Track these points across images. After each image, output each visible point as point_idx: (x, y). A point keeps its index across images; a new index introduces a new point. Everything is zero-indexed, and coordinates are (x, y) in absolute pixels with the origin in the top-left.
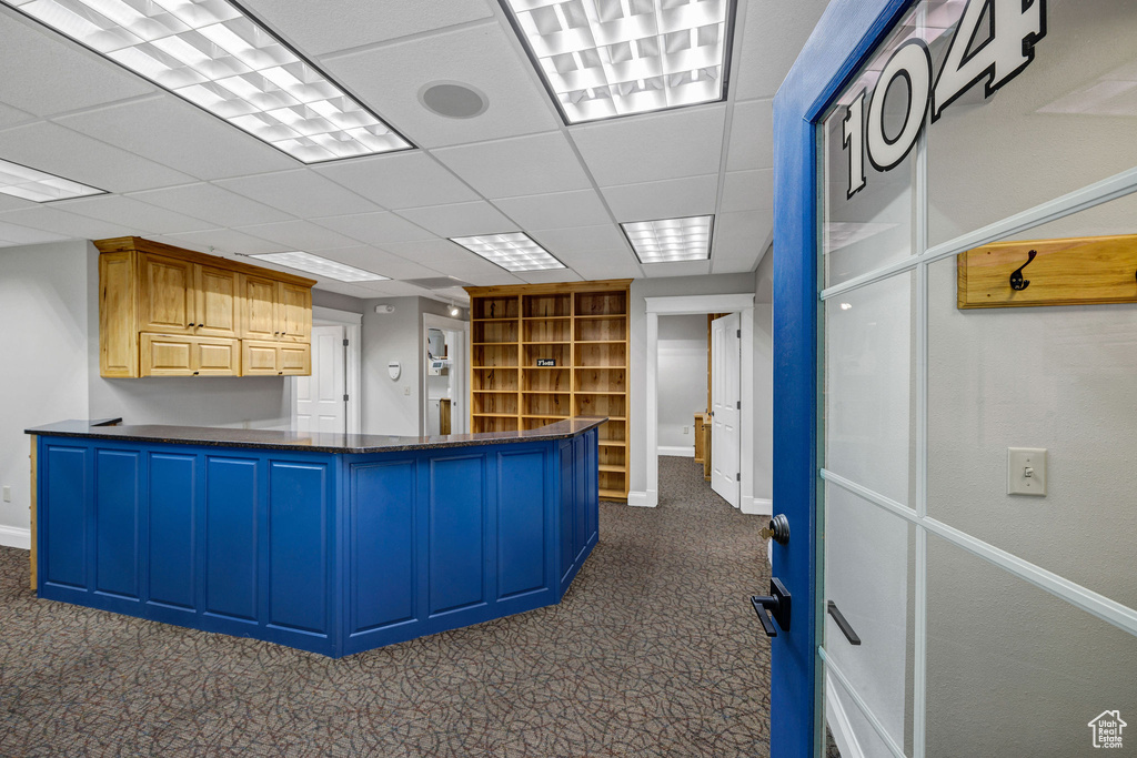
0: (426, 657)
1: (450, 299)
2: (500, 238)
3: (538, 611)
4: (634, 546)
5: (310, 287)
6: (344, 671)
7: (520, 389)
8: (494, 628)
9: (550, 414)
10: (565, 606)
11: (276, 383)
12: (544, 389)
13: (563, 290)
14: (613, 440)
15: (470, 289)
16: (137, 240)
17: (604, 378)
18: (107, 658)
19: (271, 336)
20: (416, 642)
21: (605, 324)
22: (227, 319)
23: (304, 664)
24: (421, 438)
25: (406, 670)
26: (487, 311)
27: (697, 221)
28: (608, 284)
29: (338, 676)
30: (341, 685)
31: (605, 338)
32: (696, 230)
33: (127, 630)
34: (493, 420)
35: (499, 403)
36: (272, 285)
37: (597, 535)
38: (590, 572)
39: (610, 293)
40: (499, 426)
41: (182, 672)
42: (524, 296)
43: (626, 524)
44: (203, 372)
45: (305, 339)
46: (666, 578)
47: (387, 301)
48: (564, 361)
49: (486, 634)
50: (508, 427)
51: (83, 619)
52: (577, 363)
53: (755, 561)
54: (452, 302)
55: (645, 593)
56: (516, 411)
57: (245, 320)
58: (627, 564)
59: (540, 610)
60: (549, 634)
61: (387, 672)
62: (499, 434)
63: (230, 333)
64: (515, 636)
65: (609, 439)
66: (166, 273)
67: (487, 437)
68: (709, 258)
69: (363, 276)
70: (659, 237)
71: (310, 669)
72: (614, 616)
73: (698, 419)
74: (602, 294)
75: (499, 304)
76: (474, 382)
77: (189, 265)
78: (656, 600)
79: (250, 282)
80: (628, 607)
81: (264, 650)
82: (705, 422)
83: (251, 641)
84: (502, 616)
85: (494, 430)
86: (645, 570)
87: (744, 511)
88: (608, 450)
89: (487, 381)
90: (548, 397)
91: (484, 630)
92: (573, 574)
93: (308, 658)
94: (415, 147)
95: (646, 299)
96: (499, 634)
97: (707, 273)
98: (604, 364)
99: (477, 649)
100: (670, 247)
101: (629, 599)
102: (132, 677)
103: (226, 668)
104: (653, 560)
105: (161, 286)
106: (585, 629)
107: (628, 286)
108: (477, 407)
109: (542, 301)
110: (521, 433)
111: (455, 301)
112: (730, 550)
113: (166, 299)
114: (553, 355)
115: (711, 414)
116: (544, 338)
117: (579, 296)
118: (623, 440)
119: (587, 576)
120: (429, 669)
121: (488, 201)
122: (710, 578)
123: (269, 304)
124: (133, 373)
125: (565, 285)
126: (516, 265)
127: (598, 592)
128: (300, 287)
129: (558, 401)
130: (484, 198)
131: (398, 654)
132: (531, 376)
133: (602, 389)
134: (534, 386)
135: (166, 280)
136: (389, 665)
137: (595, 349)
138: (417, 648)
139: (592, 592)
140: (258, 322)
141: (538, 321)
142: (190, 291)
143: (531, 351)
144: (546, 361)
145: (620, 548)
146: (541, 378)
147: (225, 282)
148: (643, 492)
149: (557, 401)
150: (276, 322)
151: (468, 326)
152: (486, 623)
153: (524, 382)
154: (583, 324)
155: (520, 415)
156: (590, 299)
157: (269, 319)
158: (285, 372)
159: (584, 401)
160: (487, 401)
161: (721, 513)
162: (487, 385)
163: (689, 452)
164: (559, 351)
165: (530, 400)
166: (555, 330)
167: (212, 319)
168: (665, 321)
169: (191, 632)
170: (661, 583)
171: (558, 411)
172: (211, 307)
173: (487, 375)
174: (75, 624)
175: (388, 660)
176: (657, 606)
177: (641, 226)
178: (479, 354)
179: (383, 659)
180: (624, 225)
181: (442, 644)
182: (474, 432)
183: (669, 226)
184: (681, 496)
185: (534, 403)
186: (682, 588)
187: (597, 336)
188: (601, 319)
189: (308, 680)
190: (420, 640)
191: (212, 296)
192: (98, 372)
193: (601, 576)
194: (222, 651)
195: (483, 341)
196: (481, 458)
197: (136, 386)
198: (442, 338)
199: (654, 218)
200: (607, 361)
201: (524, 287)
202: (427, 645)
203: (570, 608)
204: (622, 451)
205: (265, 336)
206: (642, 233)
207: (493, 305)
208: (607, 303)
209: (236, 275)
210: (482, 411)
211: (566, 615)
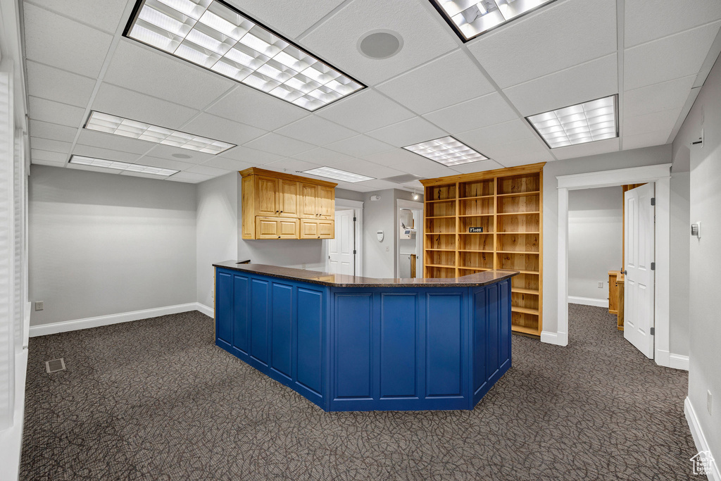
0: (376, 426)
1: (413, 189)
2: (436, 143)
3: (455, 412)
4: (542, 376)
5: (334, 187)
6: (328, 421)
7: (457, 248)
8: (423, 417)
9: (479, 267)
10: (476, 414)
11: (318, 242)
12: (475, 248)
13: (488, 177)
14: (529, 289)
15: (423, 181)
16: (255, 169)
17: (521, 241)
18: (231, 382)
19: (314, 217)
20: (372, 414)
21: (522, 200)
22: (293, 208)
23: (309, 410)
24: (395, 279)
25: (362, 431)
26: (436, 195)
27: (601, 102)
28: (524, 169)
29: (325, 423)
30: (325, 429)
31: (522, 210)
32: (602, 111)
33: (241, 370)
34: (439, 269)
35: (444, 258)
36: (315, 187)
37: (510, 362)
38: (501, 390)
39: (527, 176)
40: (443, 274)
41: (257, 399)
42: (460, 183)
43: (537, 357)
44: (283, 237)
45: (331, 218)
46: (568, 409)
47: (376, 193)
48: (490, 228)
49: (416, 420)
50: (450, 275)
51: (228, 359)
52: (499, 228)
53: (668, 413)
54: (415, 191)
55: (546, 418)
56: (454, 265)
57: (302, 208)
58: (533, 391)
59: (457, 412)
60: (461, 433)
61: (351, 429)
62: (443, 280)
63: (295, 216)
64: (436, 427)
65: (525, 288)
66: (266, 185)
67: (435, 281)
68: (618, 135)
69: (361, 178)
70: (566, 124)
71: (312, 415)
72: (516, 432)
73: (612, 276)
74: (520, 176)
75: (444, 190)
76: (427, 243)
77: (276, 180)
78: (556, 427)
79: (304, 187)
80: (529, 427)
81: (293, 396)
82: (618, 279)
83: (289, 389)
84: (429, 410)
85: (440, 277)
86: (549, 398)
87: (659, 362)
88: (524, 296)
89: (436, 243)
90: (477, 255)
91: (415, 417)
92: (486, 389)
93: (312, 407)
94: (366, 87)
95: (557, 178)
96: (425, 423)
97: (618, 150)
98: (522, 230)
99: (409, 430)
100: (577, 131)
101: (531, 420)
102: (237, 395)
103: (274, 402)
104: (558, 392)
105: (264, 192)
106: (490, 436)
107: (541, 169)
108: (429, 260)
109: (474, 186)
110: (457, 280)
111: (417, 190)
112: (639, 397)
113: (267, 198)
114: (482, 224)
115: (624, 273)
116: (475, 212)
117: (501, 180)
118: (537, 289)
119: (498, 393)
120: (376, 435)
121: (420, 116)
122: (614, 420)
123: (313, 198)
124: (253, 238)
125: (490, 172)
126: (451, 161)
127: (505, 408)
128: (329, 187)
129: (486, 257)
130: (417, 115)
131: (359, 419)
132: (465, 239)
133: (520, 250)
134: (468, 247)
135: (266, 188)
136: (353, 425)
137: (514, 220)
138: (371, 418)
139: (500, 407)
140: (309, 209)
141: (471, 200)
142: (277, 193)
143: (465, 222)
144: (476, 228)
145: (529, 375)
146: (473, 240)
147: (293, 188)
148: (555, 332)
149: (484, 257)
150: (317, 208)
151: (423, 206)
152: (417, 412)
153: (460, 244)
154: (504, 200)
155: (457, 267)
156: (510, 181)
157: (313, 207)
158: (321, 237)
159: (505, 259)
160: (435, 256)
161: (632, 361)
162: (436, 246)
163: (604, 303)
164: (486, 221)
165: (464, 256)
166: (483, 206)
167: (287, 208)
168: (574, 194)
169: (266, 377)
170: (563, 413)
171: (485, 265)
172: (286, 202)
173: (435, 239)
174: (224, 361)
175: (353, 421)
176: (556, 433)
177: (547, 116)
178: (430, 224)
179: (351, 420)
180: (530, 118)
181: (387, 419)
182: (427, 277)
183: (574, 112)
184: (592, 341)
185: (467, 259)
186: (583, 423)
187: (516, 209)
188: (519, 196)
189: (310, 421)
190: (374, 412)
191: (287, 195)
192: (241, 237)
193: (510, 395)
194: (275, 391)
195: (433, 216)
196: (415, 296)
197: (255, 243)
198: (411, 215)
199: (558, 107)
200: (524, 227)
201: (460, 177)
202: (378, 417)
203: (480, 416)
204: (536, 298)
205: (311, 217)
206: (549, 124)
207: (440, 190)
208: (524, 184)
209: (298, 183)
210: (432, 263)
211: (476, 421)
